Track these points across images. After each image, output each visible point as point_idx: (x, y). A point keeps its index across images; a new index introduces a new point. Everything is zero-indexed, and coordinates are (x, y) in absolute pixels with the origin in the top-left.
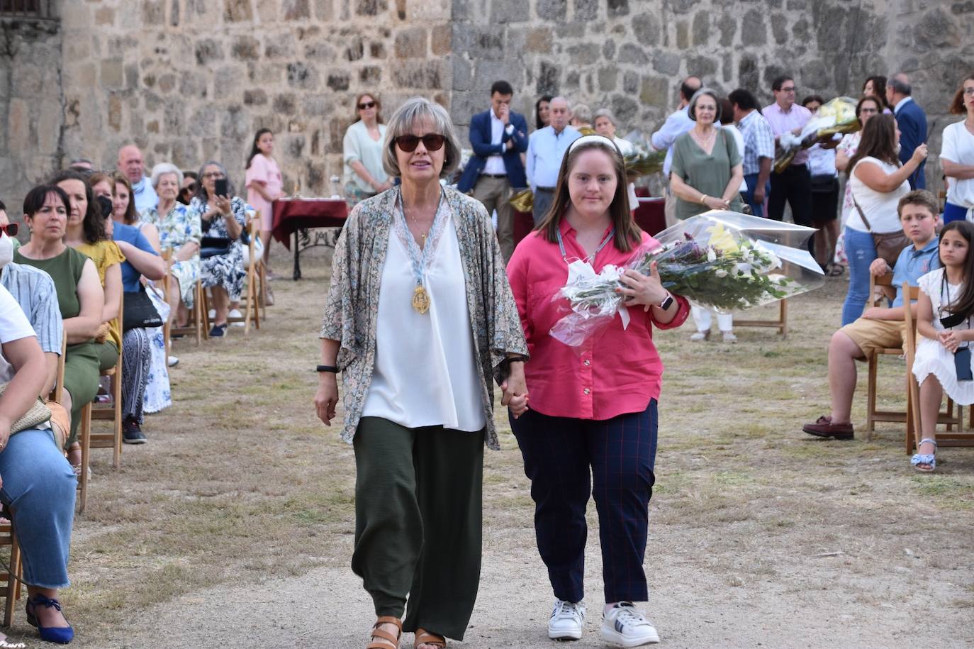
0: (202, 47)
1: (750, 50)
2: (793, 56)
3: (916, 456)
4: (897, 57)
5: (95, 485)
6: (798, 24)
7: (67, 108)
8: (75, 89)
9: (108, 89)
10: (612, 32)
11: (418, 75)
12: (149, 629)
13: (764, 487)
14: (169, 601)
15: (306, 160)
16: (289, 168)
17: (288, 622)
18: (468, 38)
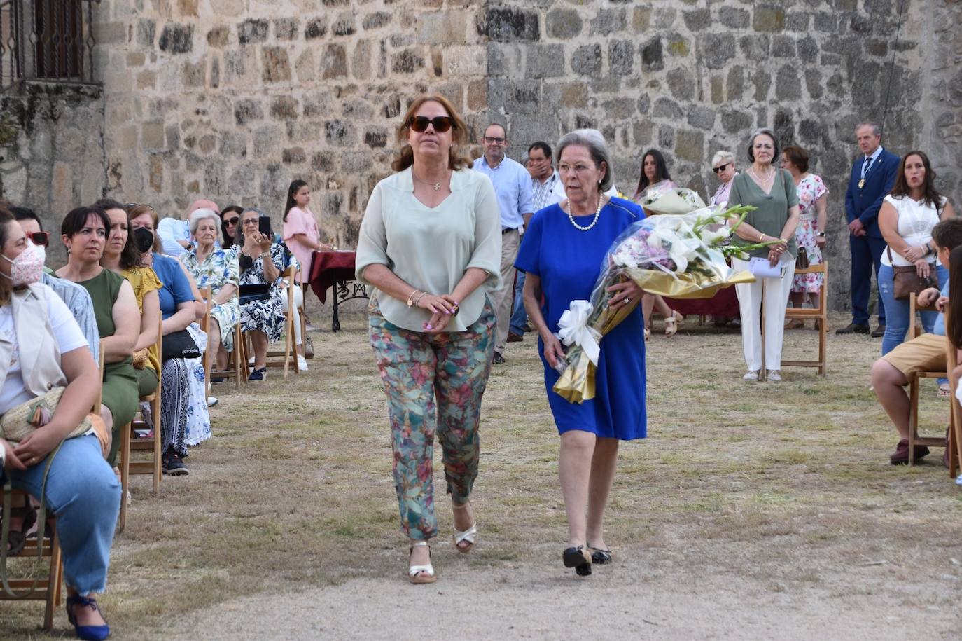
0: (241, 107)
1: (784, 104)
2: (828, 110)
4: (932, 111)
5: (135, 509)
6: (832, 78)
7: (109, 170)
8: (117, 152)
9: (149, 151)
10: (647, 86)
12: (188, 631)
13: (805, 506)
14: (209, 607)
15: (344, 216)
16: (328, 224)
17: (327, 625)
18: (504, 93)
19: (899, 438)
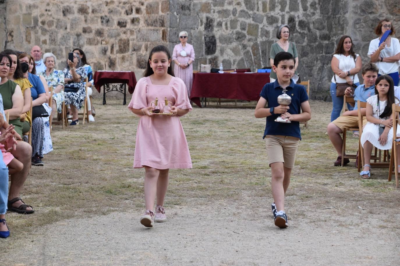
0: (65, 9)
1: (292, 13)
2: (310, 16)
3: (362, 172)
4: (352, 17)
6: (312, 3)
7: (8, 34)
8: (11, 26)
9: (25, 26)
10: (236, 5)
11: (155, 21)
12: (43, 234)
13: (299, 183)
14: (52, 223)
15: (108, 56)
16: (101, 59)
17: (102, 232)
18: (176, 6)
19: (337, 155)
